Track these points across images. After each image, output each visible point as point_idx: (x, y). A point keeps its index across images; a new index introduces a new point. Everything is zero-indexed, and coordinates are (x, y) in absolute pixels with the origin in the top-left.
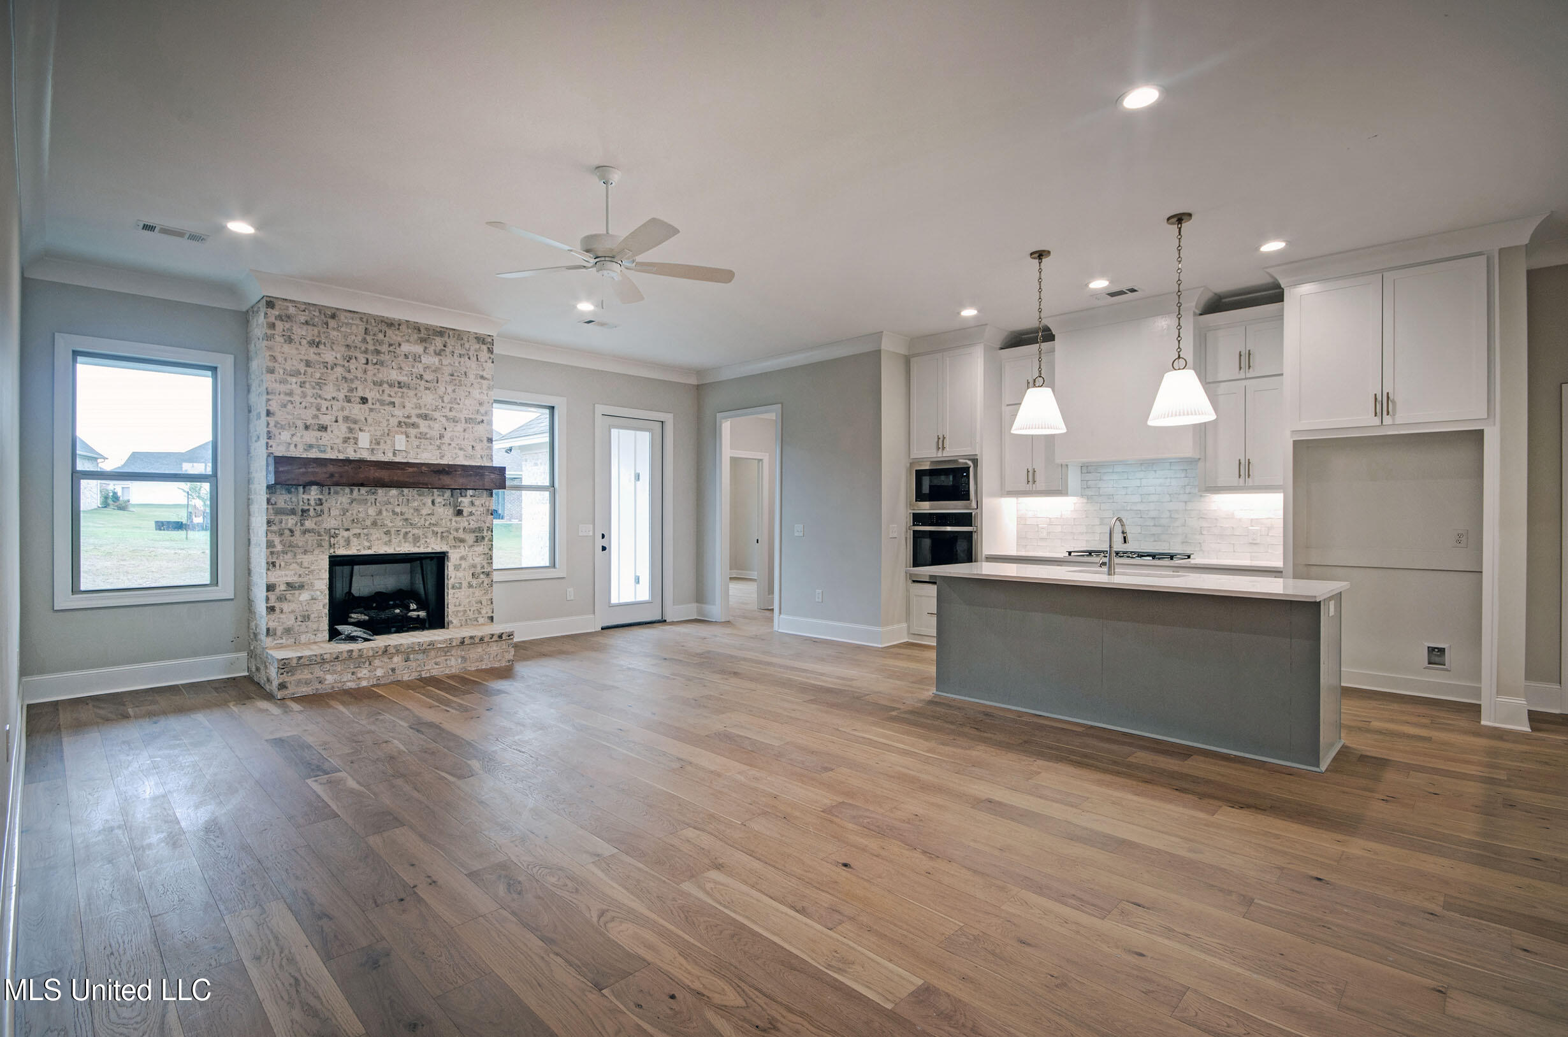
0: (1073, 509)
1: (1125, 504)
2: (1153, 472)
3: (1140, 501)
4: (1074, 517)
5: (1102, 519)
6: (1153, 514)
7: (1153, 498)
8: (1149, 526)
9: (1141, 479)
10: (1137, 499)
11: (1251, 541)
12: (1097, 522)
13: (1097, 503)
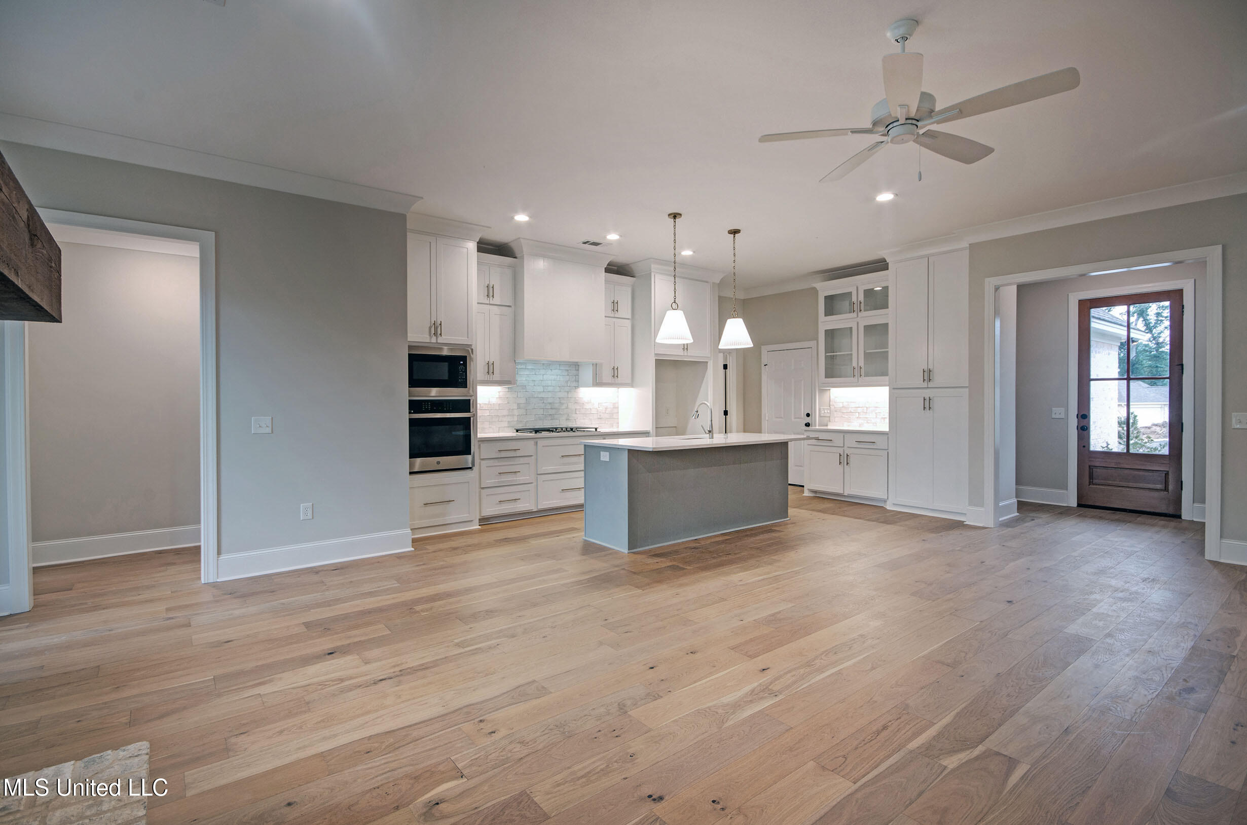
0: (498, 397)
1: (534, 393)
2: (550, 371)
3: (543, 390)
4: (499, 403)
5: (518, 404)
6: (550, 401)
7: (550, 389)
8: (548, 409)
9: (543, 375)
10: (541, 389)
11: (599, 417)
12: (515, 407)
13: (515, 391)
